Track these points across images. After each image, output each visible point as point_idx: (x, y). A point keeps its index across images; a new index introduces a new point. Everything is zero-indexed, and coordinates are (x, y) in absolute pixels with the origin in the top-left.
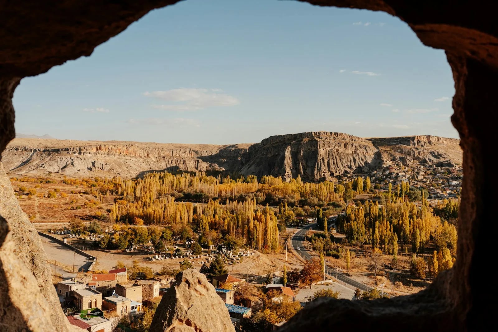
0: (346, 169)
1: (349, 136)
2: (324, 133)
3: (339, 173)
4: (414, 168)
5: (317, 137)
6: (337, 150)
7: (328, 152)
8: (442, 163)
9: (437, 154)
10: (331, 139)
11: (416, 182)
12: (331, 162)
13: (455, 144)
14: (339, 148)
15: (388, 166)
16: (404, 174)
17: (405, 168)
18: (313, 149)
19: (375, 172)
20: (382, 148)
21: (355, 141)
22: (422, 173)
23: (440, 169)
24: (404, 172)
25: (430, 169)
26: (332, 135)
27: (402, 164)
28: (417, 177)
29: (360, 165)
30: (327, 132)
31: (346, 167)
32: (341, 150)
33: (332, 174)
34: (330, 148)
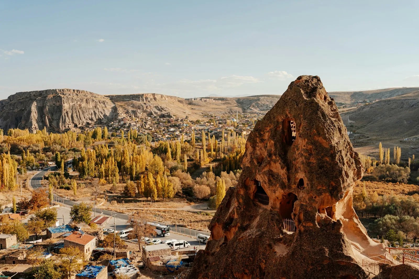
0: (88, 121)
1: (90, 93)
2: (68, 90)
3: (82, 124)
4: (143, 119)
5: (61, 94)
6: (80, 105)
7: (71, 106)
8: (164, 114)
9: (160, 108)
10: (74, 95)
11: (144, 130)
12: (75, 115)
13: (175, 100)
14: (81, 103)
15: (122, 118)
16: (135, 124)
17: (136, 119)
18: (58, 104)
19: (112, 123)
20: (118, 103)
21: (95, 97)
22: (149, 123)
23: (162, 120)
24: (136, 122)
25: (155, 120)
26: (74, 92)
27: (134, 116)
28: (145, 126)
29: (100, 117)
30: (70, 90)
31: (88, 119)
32: (83, 105)
33: (76, 126)
34: (73, 103)
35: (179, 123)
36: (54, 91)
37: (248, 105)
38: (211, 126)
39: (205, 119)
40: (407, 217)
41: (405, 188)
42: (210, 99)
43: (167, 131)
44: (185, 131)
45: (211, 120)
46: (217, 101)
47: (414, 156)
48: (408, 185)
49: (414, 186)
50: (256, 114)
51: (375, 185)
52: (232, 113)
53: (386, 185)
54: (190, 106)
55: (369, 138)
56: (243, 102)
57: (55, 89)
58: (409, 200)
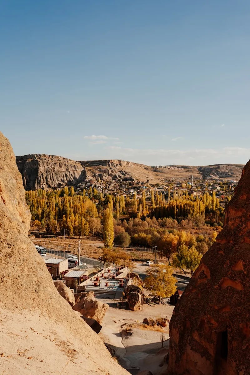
0: (60, 182)
1: (64, 158)
2: (44, 155)
3: (55, 185)
4: (108, 181)
5: (38, 158)
6: (54, 168)
7: (46, 169)
8: (127, 178)
9: (124, 172)
10: (49, 160)
11: (107, 191)
12: (49, 177)
13: (140, 167)
14: (55, 167)
15: (89, 180)
16: (100, 185)
17: (102, 182)
18: (35, 167)
19: (80, 184)
20: (87, 168)
21: (68, 162)
22: (113, 185)
23: (124, 183)
24: (101, 184)
25: (118, 182)
26: (50, 157)
27: (100, 179)
28: (109, 188)
29: (70, 179)
30: (46, 155)
31: (60, 181)
32: (57, 168)
33: (49, 186)
34: (48, 167)
35: (139, 186)
36: (33, 156)
37: (208, 173)
39: (165, 183)
42: (174, 167)
43: (127, 192)
45: (170, 184)
46: (180, 169)
57: (33, 154)
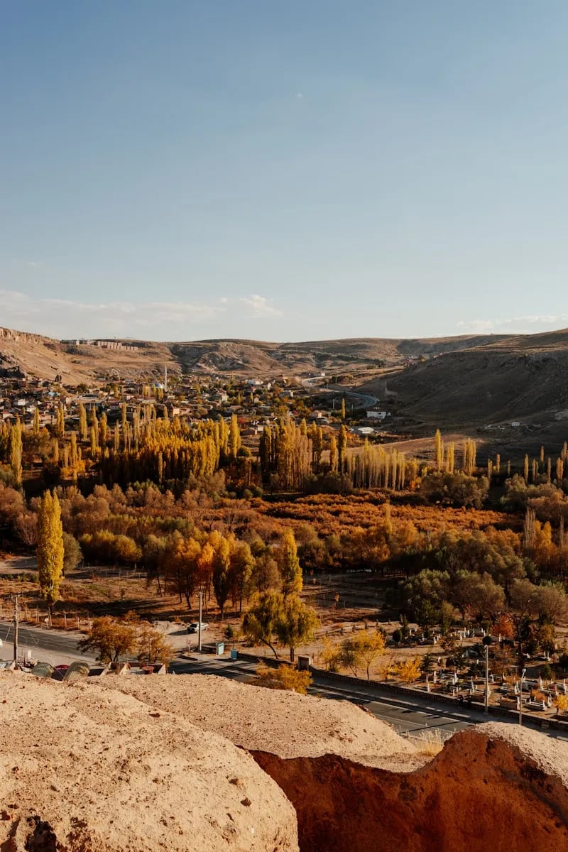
8: (6, 370)
13: (36, 343)
35: (38, 389)
37: (194, 358)
38: (110, 398)
39: (100, 383)
40: (464, 574)
41: (475, 517)
42: (116, 344)
43: (10, 405)
44: (48, 407)
45: (111, 384)
46: (129, 347)
47: (499, 456)
48: (482, 512)
49: (494, 514)
50: (208, 377)
51: (420, 512)
52: (159, 374)
53: (440, 513)
54: (69, 357)
55: (421, 425)
56: (184, 352)
58: (475, 539)
